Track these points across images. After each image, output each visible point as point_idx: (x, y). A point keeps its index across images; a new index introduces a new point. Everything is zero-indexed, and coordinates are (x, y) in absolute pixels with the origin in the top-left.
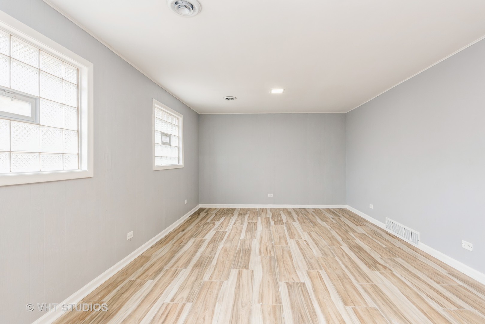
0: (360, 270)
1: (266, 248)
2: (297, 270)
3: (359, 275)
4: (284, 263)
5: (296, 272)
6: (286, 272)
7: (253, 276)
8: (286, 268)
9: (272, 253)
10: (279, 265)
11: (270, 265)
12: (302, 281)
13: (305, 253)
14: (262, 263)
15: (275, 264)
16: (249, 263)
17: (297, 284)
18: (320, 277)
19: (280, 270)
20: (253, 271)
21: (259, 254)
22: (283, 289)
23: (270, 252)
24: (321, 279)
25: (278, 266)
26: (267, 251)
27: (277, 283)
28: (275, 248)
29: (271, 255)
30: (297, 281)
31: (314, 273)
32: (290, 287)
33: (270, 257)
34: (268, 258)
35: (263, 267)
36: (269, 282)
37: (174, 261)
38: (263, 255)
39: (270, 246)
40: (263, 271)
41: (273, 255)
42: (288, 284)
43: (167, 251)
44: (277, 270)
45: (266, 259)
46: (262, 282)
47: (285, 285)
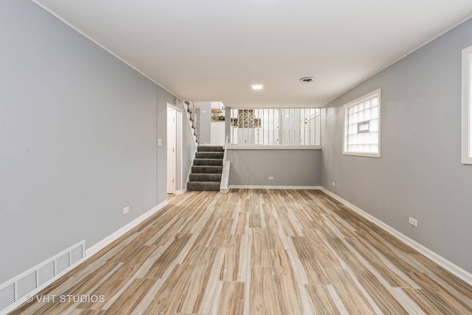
0: (201, 235)
1: (282, 261)
2: (252, 235)
3: (207, 231)
4: (261, 241)
5: (253, 234)
6: (260, 234)
7: (285, 232)
8: (260, 237)
9: (273, 254)
10: (265, 239)
11: (273, 240)
12: (250, 229)
13: (236, 251)
14: (281, 241)
15: (269, 240)
16: (294, 242)
17: (254, 227)
18: (237, 230)
19: (265, 235)
20: (287, 235)
21: (287, 251)
22: (264, 224)
23: (275, 255)
24: (237, 229)
25: (267, 238)
26: (279, 256)
27: (267, 227)
28: (270, 261)
29: (274, 251)
30: (254, 229)
31: (239, 233)
32: (259, 226)
33: (274, 247)
34: (276, 246)
35: (279, 238)
36: (273, 228)
37: (367, 245)
38: (283, 251)
39: (277, 265)
40: (278, 234)
41: (272, 250)
42: (260, 227)
43: (402, 258)
44: (267, 236)
45: (279, 246)
46: (277, 228)
47: (262, 226)
